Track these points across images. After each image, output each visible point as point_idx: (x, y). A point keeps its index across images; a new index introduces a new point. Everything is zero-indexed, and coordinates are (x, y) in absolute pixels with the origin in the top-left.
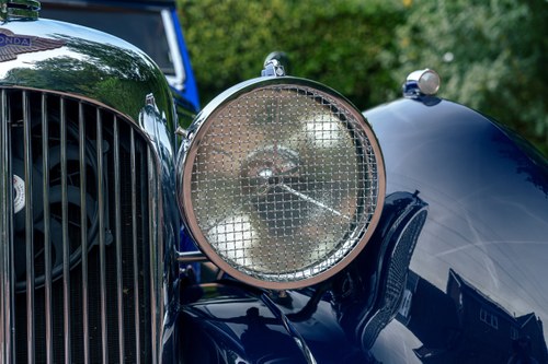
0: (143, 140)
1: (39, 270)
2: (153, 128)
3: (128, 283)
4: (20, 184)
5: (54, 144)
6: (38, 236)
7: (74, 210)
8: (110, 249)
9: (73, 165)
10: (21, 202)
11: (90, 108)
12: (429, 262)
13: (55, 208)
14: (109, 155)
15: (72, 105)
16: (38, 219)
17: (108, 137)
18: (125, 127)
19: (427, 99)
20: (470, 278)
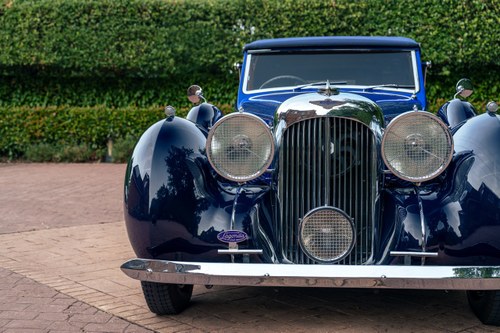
0: (371, 132)
1: (337, 172)
2: (375, 127)
3: (365, 178)
4: (332, 145)
5: (343, 133)
6: (337, 161)
7: (348, 153)
8: (359, 167)
9: (348, 139)
10: (332, 151)
11: (354, 122)
12: (475, 178)
13: (343, 153)
14: (360, 136)
15: (348, 121)
16: (337, 156)
17: (359, 130)
18: (365, 128)
19: (492, 114)
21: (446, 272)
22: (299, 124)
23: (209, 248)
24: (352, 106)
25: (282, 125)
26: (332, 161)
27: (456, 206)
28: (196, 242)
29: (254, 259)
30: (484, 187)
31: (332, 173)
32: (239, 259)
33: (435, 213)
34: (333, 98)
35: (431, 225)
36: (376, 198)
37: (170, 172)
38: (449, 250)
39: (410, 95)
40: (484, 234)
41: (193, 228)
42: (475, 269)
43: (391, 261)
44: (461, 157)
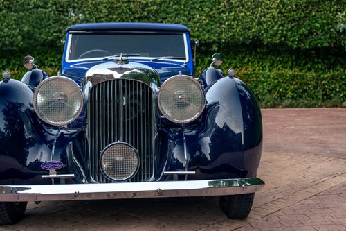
0: (151, 90)
1: (128, 118)
2: (154, 86)
3: (147, 121)
4: (125, 99)
5: (131, 90)
6: (128, 110)
7: (136, 104)
8: (143, 114)
9: (135, 95)
10: (125, 103)
11: (139, 83)
12: (220, 121)
13: (132, 104)
14: (143, 93)
15: (135, 82)
16: (128, 107)
17: (143, 88)
18: (147, 87)
19: (231, 77)
20: (228, 124)
21: (203, 184)
22: (101, 84)
23: (35, 175)
24: (139, 71)
25: (89, 85)
26: (124, 110)
27: (207, 140)
28: (25, 170)
29: (68, 181)
30: (226, 126)
31: (124, 119)
32: (57, 181)
33: (194, 145)
34: (125, 66)
35: (191, 153)
36: (155, 135)
37: (6, 120)
38: (203, 169)
39: (182, 64)
40: (225, 157)
41: (23, 160)
42: (222, 181)
43: (166, 178)
44: (211, 106)
